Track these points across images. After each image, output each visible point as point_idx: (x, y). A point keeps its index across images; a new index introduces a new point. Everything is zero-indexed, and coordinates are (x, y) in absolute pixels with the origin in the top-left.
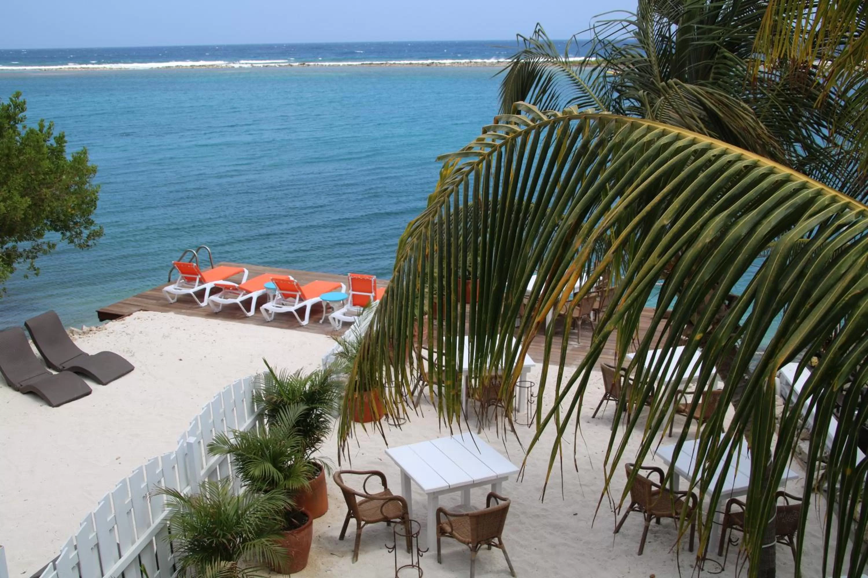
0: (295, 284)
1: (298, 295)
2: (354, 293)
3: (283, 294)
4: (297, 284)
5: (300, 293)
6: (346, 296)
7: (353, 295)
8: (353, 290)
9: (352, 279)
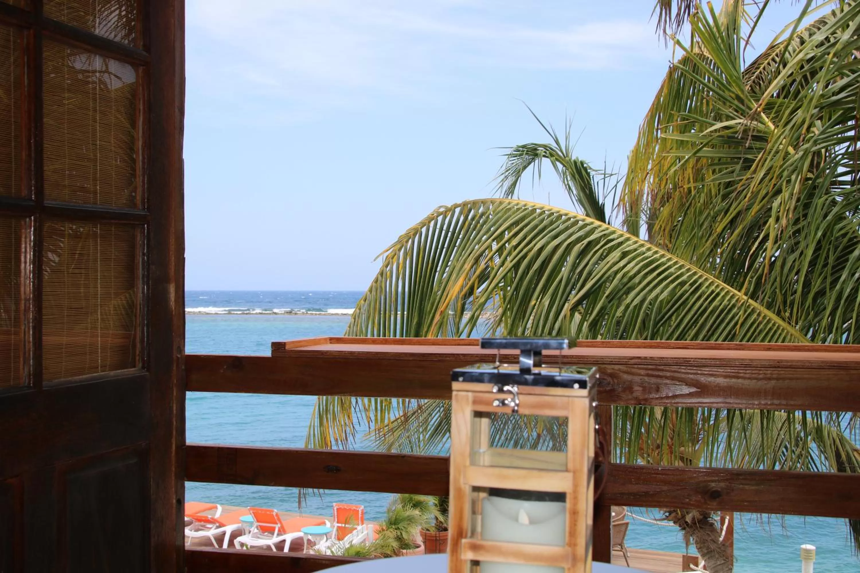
0: (274, 514)
1: (277, 527)
2: (340, 525)
3: (260, 526)
4: (277, 515)
5: (279, 525)
6: (331, 529)
7: (338, 527)
8: (338, 522)
9: (338, 509)
